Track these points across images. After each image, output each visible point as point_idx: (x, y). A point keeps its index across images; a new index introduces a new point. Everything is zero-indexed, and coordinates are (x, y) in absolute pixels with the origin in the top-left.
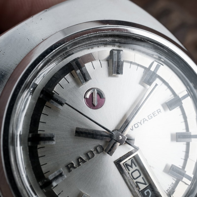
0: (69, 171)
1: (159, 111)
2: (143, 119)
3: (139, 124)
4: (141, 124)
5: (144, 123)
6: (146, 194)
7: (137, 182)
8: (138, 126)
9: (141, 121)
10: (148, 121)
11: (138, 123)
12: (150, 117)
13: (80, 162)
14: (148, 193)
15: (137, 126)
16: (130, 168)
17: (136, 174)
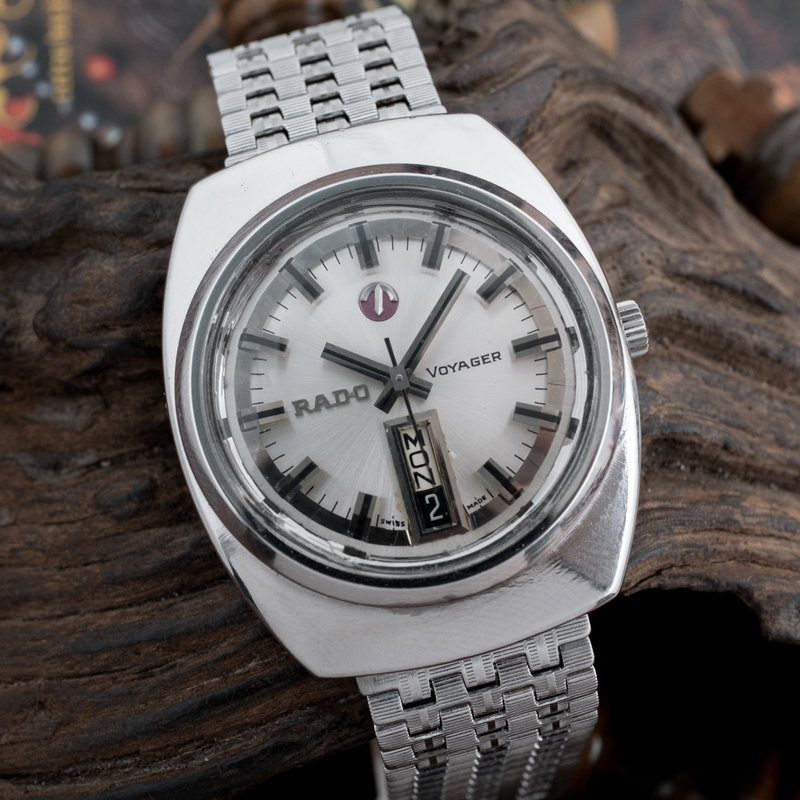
0: (299, 414)
1: (496, 356)
2: (461, 363)
3: (450, 370)
4: (454, 371)
5: (460, 369)
6: (428, 502)
7: (416, 474)
8: (447, 373)
9: (456, 364)
10: (468, 368)
11: (449, 366)
12: (476, 362)
13: (321, 404)
14: (431, 500)
15: (445, 372)
16: (410, 443)
17: (418, 459)
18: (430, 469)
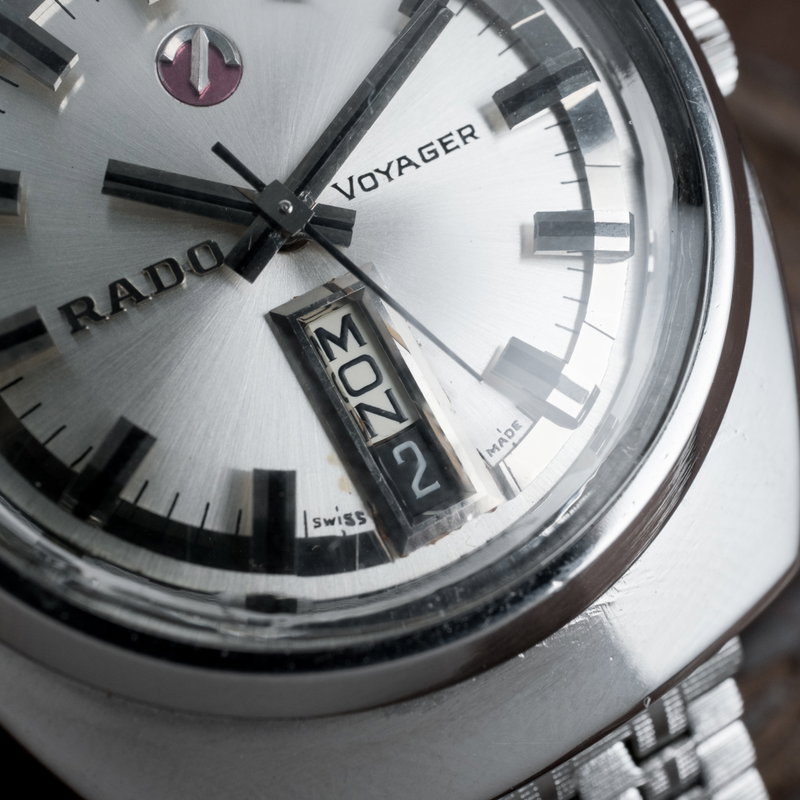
1: (468, 134)
2: (399, 160)
3: (380, 177)
4: (390, 179)
5: (401, 174)
6: (399, 460)
7: (361, 408)
8: (376, 186)
9: (390, 165)
10: (417, 166)
11: (377, 171)
12: (429, 153)
13: (122, 299)
14: (408, 455)
15: (372, 184)
16: (334, 347)
17: (359, 376)
18: (388, 392)
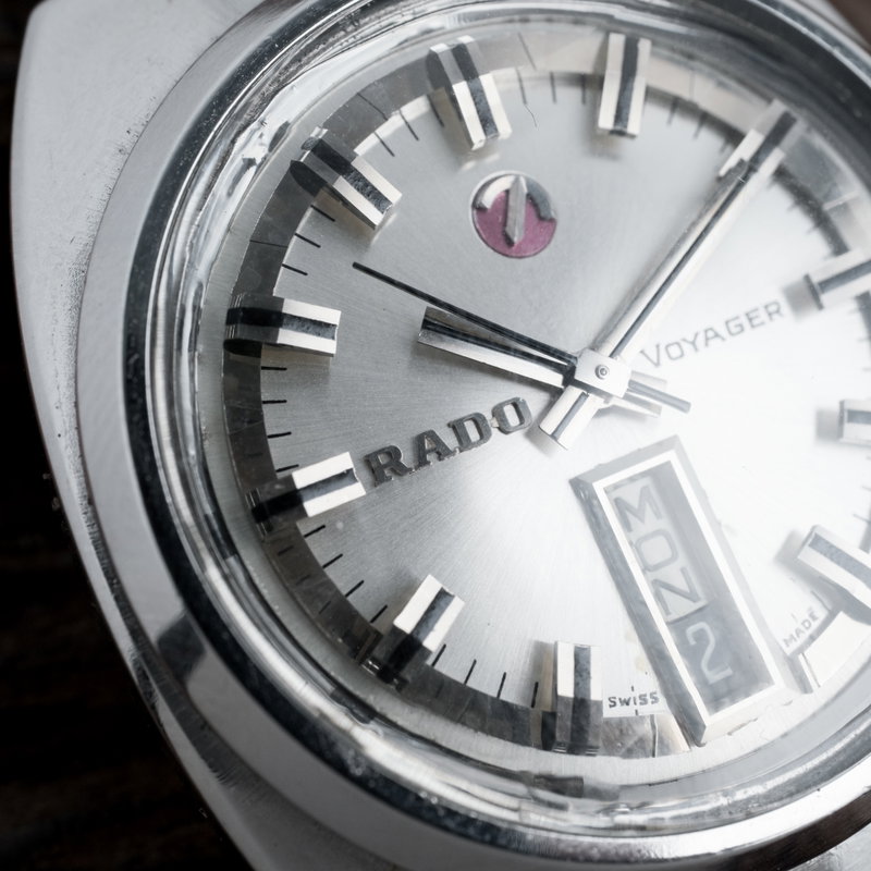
1: (772, 312)
2: (706, 331)
3: (687, 347)
4: (696, 349)
5: (707, 345)
6: (692, 642)
7: (656, 584)
8: (682, 355)
9: (696, 335)
10: (723, 339)
11: (684, 340)
12: (736, 326)
13: (429, 451)
15: (679, 353)
16: (631, 517)
17: (656, 550)
18: (683, 571)
